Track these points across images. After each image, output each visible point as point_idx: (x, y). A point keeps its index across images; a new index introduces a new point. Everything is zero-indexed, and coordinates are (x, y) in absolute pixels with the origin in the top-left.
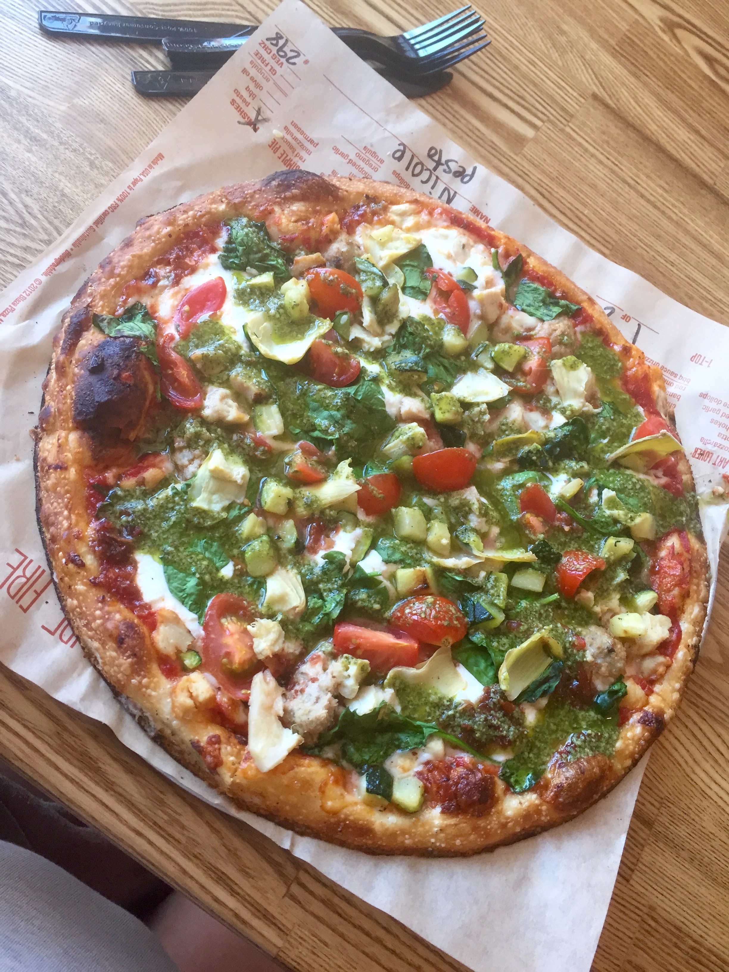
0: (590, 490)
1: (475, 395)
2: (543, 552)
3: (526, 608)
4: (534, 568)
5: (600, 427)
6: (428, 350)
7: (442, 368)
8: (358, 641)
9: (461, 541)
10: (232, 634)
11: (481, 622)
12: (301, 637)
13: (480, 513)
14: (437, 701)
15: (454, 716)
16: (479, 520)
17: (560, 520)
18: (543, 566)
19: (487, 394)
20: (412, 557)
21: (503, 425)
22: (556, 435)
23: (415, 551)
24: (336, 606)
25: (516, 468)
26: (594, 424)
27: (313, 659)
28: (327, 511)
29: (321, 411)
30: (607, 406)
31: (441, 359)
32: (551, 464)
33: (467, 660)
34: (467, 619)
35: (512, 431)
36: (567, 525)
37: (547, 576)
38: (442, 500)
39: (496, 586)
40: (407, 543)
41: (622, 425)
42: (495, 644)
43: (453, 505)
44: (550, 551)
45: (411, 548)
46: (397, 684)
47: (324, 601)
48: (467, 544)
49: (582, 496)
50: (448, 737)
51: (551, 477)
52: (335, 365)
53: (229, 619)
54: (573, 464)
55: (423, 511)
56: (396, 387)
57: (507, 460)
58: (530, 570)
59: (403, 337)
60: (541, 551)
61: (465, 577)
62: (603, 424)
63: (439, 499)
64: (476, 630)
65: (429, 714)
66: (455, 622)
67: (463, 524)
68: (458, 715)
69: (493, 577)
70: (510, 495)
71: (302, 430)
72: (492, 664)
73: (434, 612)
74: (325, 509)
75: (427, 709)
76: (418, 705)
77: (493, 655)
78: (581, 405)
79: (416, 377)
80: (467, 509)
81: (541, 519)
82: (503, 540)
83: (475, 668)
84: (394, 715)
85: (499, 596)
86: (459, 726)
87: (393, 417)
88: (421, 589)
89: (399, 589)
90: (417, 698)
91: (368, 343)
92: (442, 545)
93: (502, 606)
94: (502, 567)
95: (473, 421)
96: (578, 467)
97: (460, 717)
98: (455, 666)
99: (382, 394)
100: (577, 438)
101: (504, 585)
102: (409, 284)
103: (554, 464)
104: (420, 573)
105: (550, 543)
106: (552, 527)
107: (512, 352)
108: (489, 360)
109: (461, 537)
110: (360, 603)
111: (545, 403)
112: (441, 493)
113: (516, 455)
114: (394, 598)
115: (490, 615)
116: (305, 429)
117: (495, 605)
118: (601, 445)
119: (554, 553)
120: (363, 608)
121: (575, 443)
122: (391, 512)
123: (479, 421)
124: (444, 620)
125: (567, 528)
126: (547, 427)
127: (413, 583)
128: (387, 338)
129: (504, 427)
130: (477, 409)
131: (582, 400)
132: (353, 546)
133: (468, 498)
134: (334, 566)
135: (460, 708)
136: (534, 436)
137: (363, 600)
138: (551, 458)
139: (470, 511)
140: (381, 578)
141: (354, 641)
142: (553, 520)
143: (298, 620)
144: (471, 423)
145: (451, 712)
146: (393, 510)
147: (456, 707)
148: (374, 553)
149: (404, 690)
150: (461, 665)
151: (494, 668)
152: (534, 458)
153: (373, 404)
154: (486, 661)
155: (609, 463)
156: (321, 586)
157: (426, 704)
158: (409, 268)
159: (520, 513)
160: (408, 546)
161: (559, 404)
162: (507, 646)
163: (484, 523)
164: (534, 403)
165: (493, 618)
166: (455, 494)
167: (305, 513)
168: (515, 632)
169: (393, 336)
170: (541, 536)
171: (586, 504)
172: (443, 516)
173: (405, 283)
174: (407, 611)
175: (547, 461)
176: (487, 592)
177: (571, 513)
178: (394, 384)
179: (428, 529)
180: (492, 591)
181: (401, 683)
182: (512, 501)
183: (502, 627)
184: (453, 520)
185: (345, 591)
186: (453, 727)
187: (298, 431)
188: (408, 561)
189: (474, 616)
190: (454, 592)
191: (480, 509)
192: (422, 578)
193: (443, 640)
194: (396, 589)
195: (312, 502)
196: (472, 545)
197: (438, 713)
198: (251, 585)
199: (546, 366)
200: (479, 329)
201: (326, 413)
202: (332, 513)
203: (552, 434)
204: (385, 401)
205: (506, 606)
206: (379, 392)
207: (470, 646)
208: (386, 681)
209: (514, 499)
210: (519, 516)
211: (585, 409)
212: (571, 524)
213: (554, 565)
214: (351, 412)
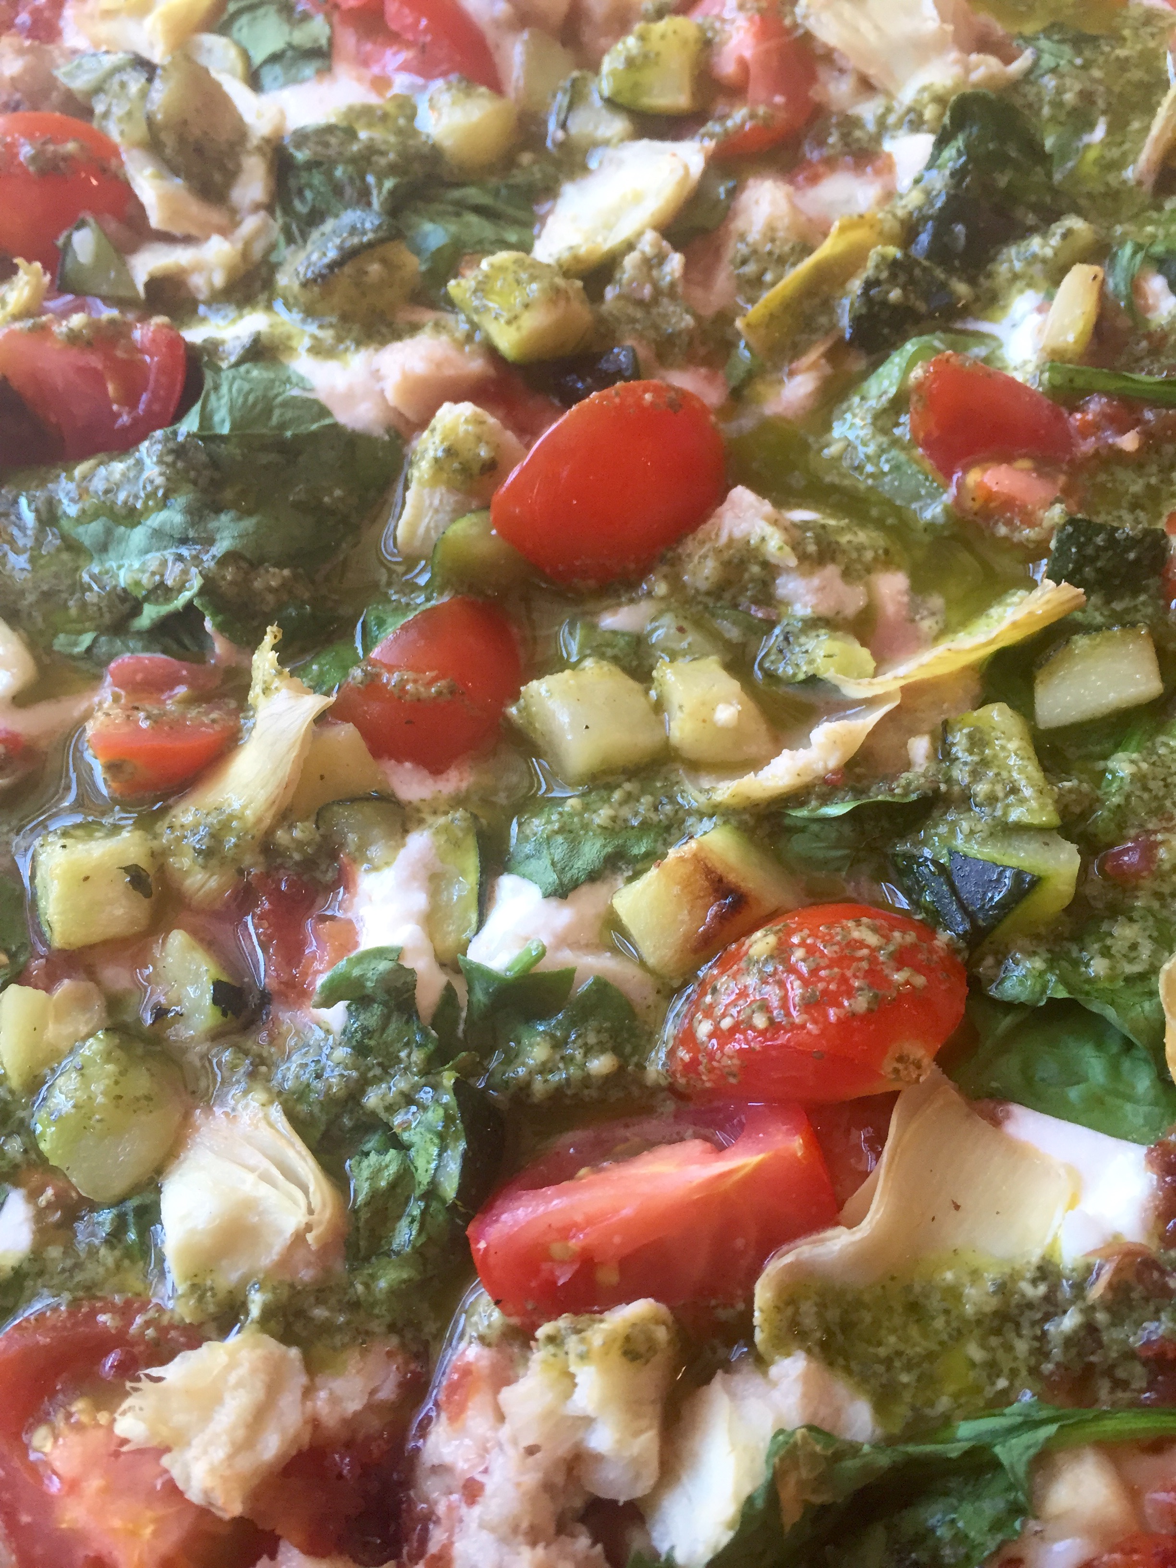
0: (1135, 287)
1: (609, 227)
2: (1093, 560)
3: (1140, 779)
4: (1087, 629)
5: (1058, 104)
6: (389, 184)
7: (472, 219)
8: (575, 1244)
9: (789, 682)
10: (73, 1486)
11: (998, 920)
12: (377, 1327)
13: (803, 557)
14: (992, 1304)
15: (1090, 1329)
16: (816, 581)
17: (1087, 430)
18: (1118, 606)
19: (638, 199)
20: (645, 826)
21: (744, 262)
22: (927, 193)
23: (646, 800)
24: (443, 1149)
25: (858, 364)
26: (1034, 108)
27: (454, 1388)
28: (281, 835)
29: (122, 540)
30: (1044, 43)
31: (456, 194)
32: (961, 288)
33: (1029, 1080)
34: (944, 937)
35: (781, 262)
36: (1123, 431)
37: (1153, 632)
38: (661, 588)
39: (985, 763)
40: (610, 788)
41: (1123, 65)
42: (1098, 967)
43: (703, 586)
44: (1112, 541)
45: (629, 798)
46: (809, 1321)
47: (403, 1147)
48: (813, 681)
49: (1124, 322)
50: (1110, 1426)
51: (984, 327)
52: (97, 378)
53: (59, 1420)
54: (1035, 244)
55: (616, 660)
56: (340, 339)
57: (814, 355)
58: (1081, 642)
59: (300, 193)
60: (1083, 560)
61: (858, 792)
62: (1060, 91)
63: (649, 594)
64: (1001, 956)
65: (992, 1368)
66: (898, 977)
67: (771, 624)
68: (1101, 1317)
69: (959, 740)
70: (882, 451)
71: (102, 630)
72: (1128, 1046)
73: (796, 990)
74: (270, 833)
75: (975, 1352)
76: (930, 1356)
77: (1111, 1013)
78: (956, 71)
79: (375, 269)
80: (755, 569)
81: (1025, 464)
82: (937, 601)
83: (1074, 1094)
84: (850, 1464)
85: (1014, 790)
86: (1130, 1355)
87: (379, 432)
88: (721, 918)
89: (651, 961)
90: (914, 1331)
91: (198, 268)
92: (723, 730)
93: (1046, 816)
94: (975, 688)
95: (640, 303)
96: (1055, 241)
97: (1117, 1320)
98: (996, 1122)
99: (302, 383)
100: (1001, 160)
101: (1013, 745)
102: (259, 56)
103: (972, 281)
104: (685, 870)
105: (1100, 519)
106: (1077, 467)
107: (655, 44)
108: (605, 114)
109: (784, 670)
110: (539, 1086)
111: (845, 137)
112: (643, 572)
113: (833, 327)
114: (652, 999)
115: (1019, 875)
116: (107, 619)
117: (1021, 829)
118: (1092, 155)
119: (1132, 542)
120: (558, 1094)
121: (1003, 180)
122: (508, 720)
123: (658, 292)
124: (850, 993)
125: (1129, 442)
126: (889, 195)
127: (684, 915)
128: (250, 224)
129: (750, 269)
130: (630, 261)
131: (954, 55)
132: (419, 900)
133: (738, 534)
134: (377, 1009)
135: (1096, 1292)
136: (858, 235)
137: (545, 1068)
138: (951, 271)
139: (771, 570)
140: (566, 958)
141: (557, 1249)
142: (1066, 441)
143: (340, 1266)
144: (639, 314)
145: (1070, 1321)
146: (513, 710)
147: (1079, 1288)
148: (507, 883)
149: (847, 1326)
150: (1017, 1110)
151: (1141, 1053)
152: (895, 295)
153: (283, 426)
154: (1100, 1045)
155: (1148, 187)
156: (373, 1099)
157: (958, 1335)
158: (244, 20)
159: (946, 487)
160: (617, 795)
161: (889, 110)
162: (1146, 951)
163: (839, 584)
164: (814, 155)
165: (1037, 882)
166: (690, 545)
167: (213, 883)
168: (1148, 883)
169: (269, 208)
170: (1056, 514)
171: (1149, 336)
172: (692, 637)
173: (246, 56)
174: (704, 1029)
175: (943, 286)
176: (965, 800)
177: (1114, 385)
178: (327, 335)
179: (659, 707)
180: (981, 789)
181: (822, 1306)
182: (896, 468)
183: (1090, 890)
184: (733, 633)
185: (448, 1079)
186: (1109, 1371)
187: (86, 640)
188: (640, 849)
189: (963, 907)
190: (855, 861)
191: (796, 546)
192: (702, 882)
193: (888, 1066)
194: (642, 964)
195: (216, 836)
196: (829, 673)
197: (1022, 1347)
198: (115, 1236)
199: (788, 31)
200: (534, 58)
201: (138, 536)
202: (297, 833)
203: (913, 199)
204: (321, 396)
205: (1063, 810)
206: (288, 380)
207: (1007, 1022)
208: (759, 1336)
209: (902, 457)
210: (948, 497)
211: (977, 76)
212: (1138, 422)
213: (1153, 582)
214: (216, 485)
